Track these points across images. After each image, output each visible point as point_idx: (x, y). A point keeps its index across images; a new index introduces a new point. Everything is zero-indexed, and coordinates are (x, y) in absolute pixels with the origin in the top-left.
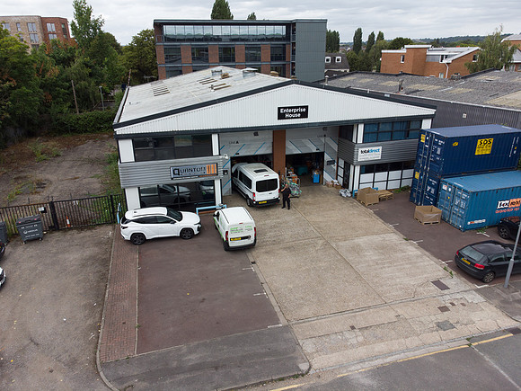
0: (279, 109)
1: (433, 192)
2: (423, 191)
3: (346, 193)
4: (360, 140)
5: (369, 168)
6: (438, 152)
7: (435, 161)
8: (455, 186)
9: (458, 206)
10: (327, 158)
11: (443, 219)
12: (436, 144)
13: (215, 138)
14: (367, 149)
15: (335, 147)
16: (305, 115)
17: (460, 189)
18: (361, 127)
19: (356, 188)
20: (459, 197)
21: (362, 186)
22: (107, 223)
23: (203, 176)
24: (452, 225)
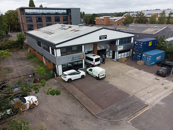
1: (140, 57)
2: (136, 57)
3: (115, 60)
4: (118, 45)
5: (120, 52)
6: (141, 46)
7: (140, 48)
8: (147, 55)
9: (148, 60)
10: (107, 50)
11: (144, 64)
12: (140, 44)
13: (83, 46)
14: (120, 47)
15: (109, 47)
17: (149, 55)
18: (118, 40)
19: (117, 58)
20: (149, 57)
21: (119, 58)
23: (80, 59)
24: (147, 65)
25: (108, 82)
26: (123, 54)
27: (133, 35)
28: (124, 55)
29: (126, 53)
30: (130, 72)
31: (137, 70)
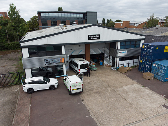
0: (89, 35)
1: (149, 67)
2: (144, 67)
3: (114, 69)
4: (119, 48)
5: (122, 59)
6: (151, 52)
7: (150, 55)
8: (159, 65)
9: (161, 72)
10: (105, 55)
11: (154, 78)
12: (150, 48)
13: (63, 47)
14: (121, 52)
15: (108, 51)
16: (98, 38)
17: (161, 65)
18: (119, 43)
19: (117, 67)
20: (161, 68)
21: (120, 66)
22: (17, 84)
23: (58, 63)
24: (159, 80)
25: (83, 100)
26: (126, 62)
27: (144, 37)
28: (128, 64)
29: (131, 61)
30: (126, 88)
31: (138, 86)
